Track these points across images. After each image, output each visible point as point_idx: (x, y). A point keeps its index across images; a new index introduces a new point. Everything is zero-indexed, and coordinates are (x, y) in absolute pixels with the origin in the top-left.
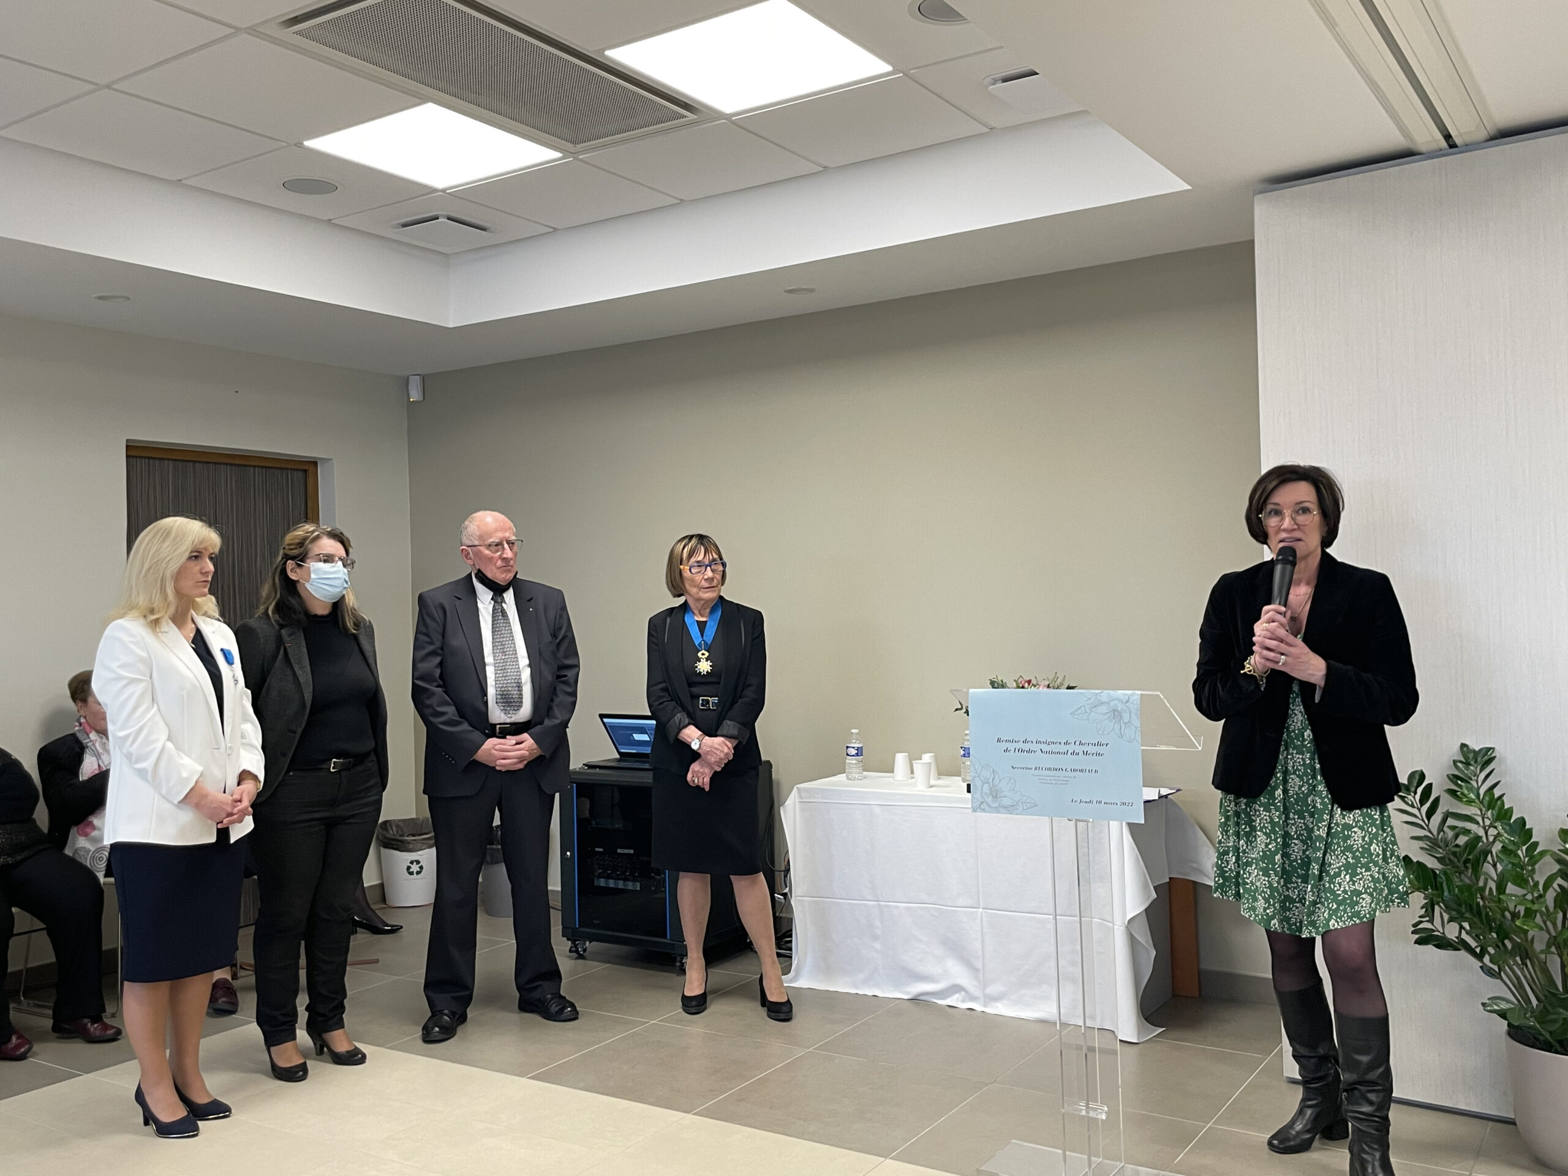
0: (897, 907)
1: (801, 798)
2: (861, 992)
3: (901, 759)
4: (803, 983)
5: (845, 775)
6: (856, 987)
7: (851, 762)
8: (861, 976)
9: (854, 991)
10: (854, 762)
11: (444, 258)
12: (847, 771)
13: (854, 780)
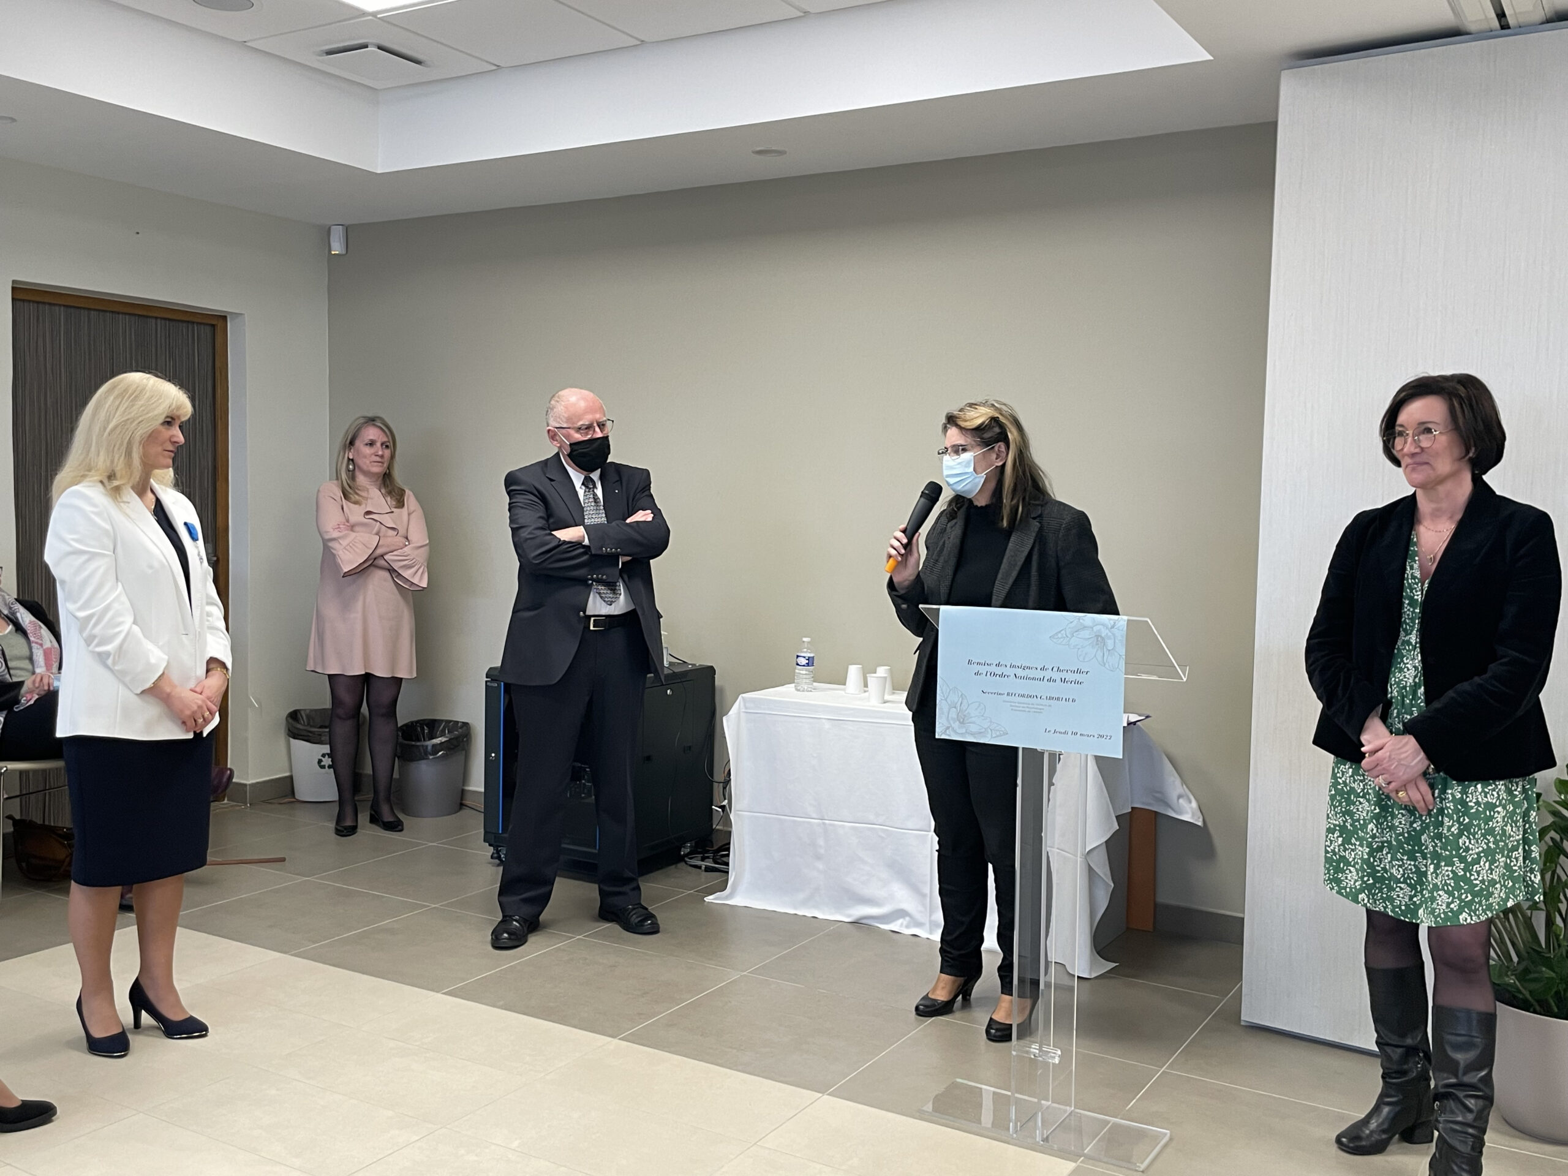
0: (843, 827)
1: (746, 708)
2: (800, 913)
3: (854, 671)
4: (738, 901)
5: (793, 685)
6: (795, 908)
7: (801, 672)
8: (801, 896)
9: (792, 912)
10: (804, 672)
11: (371, 93)
12: (796, 681)
13: (803, 691)
